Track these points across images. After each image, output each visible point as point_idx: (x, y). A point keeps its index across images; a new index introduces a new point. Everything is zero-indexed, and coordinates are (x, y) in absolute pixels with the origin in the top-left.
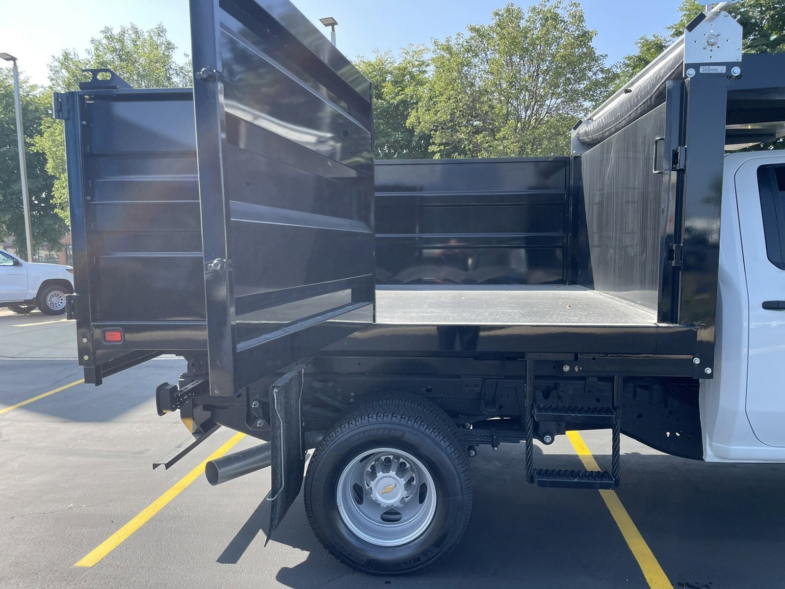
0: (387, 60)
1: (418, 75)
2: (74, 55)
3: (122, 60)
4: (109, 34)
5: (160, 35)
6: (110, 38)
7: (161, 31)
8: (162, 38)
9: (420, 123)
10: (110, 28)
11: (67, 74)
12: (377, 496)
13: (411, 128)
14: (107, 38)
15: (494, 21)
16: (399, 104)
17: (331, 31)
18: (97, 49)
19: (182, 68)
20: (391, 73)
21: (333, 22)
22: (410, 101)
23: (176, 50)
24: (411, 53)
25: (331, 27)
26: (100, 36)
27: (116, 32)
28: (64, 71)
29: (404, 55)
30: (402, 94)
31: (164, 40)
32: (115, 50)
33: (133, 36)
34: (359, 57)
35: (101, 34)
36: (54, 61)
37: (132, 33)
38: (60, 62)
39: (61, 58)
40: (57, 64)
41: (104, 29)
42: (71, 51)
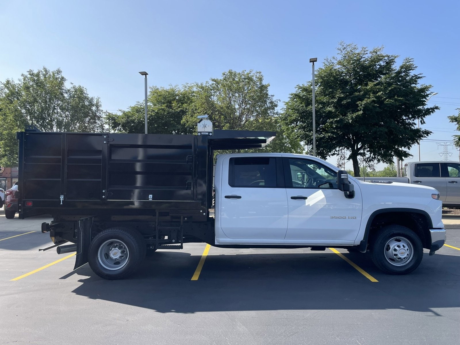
0: (176, 90)
1: (191, 97)
2: (12, 81)
3: (37, 86)
4: (32, 73)
5: (58, 74)
6: (32, 75)
7: (59, 72)
8: (59, 75)
9: (188, 122)
10: (32, 70)
11: (8, 92)
12: (112, 255)
13: (183, 124)
14: (30, 74)
15: (223, 77)
16: (180, 112)
17: (145, 77)
18: (24, 80)
19: (69, 90)
20: (178, 95)
21: (146, 73)
22: (185, 110)
23: (66, 81)
24: (187, 87)
25: (145, 75)
26: (27, 74)
27: (35, 72)
28: (6, 89)
29: (184, 88)
30: (182, 107)
31: (61, 76)
32: (34, 80)
33: (44, 73)
34: (162, 87)
35: (28, 73)
36: (1, 84)
37: (43, 71)
38: (4, 85)
39: (5, 83)
40: (2, 85)
41: (29, 71)
42: (11, 80)
